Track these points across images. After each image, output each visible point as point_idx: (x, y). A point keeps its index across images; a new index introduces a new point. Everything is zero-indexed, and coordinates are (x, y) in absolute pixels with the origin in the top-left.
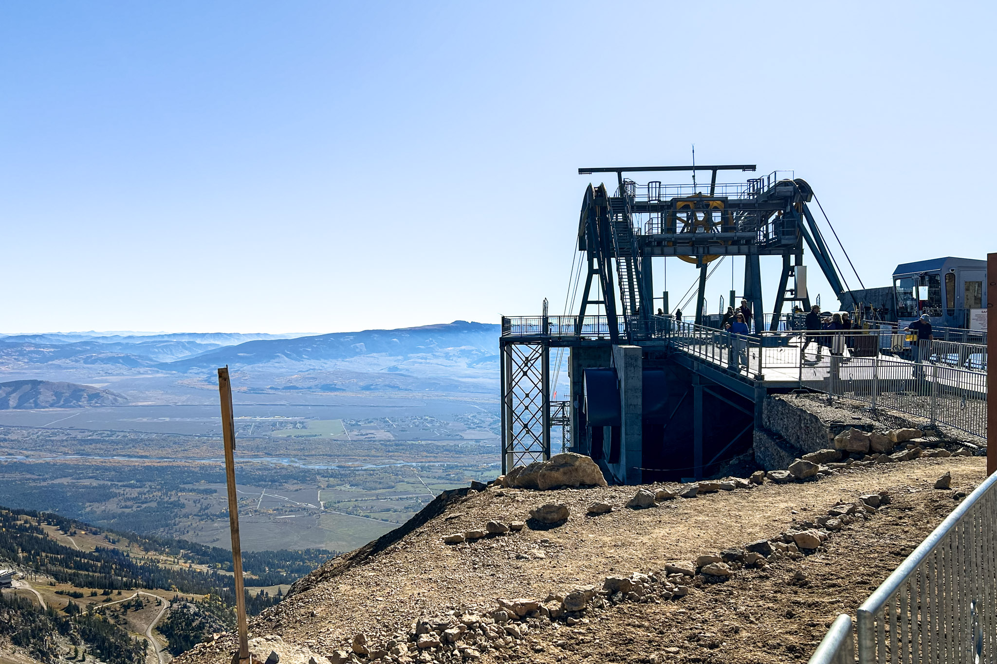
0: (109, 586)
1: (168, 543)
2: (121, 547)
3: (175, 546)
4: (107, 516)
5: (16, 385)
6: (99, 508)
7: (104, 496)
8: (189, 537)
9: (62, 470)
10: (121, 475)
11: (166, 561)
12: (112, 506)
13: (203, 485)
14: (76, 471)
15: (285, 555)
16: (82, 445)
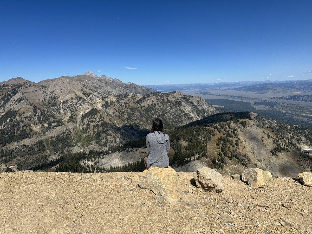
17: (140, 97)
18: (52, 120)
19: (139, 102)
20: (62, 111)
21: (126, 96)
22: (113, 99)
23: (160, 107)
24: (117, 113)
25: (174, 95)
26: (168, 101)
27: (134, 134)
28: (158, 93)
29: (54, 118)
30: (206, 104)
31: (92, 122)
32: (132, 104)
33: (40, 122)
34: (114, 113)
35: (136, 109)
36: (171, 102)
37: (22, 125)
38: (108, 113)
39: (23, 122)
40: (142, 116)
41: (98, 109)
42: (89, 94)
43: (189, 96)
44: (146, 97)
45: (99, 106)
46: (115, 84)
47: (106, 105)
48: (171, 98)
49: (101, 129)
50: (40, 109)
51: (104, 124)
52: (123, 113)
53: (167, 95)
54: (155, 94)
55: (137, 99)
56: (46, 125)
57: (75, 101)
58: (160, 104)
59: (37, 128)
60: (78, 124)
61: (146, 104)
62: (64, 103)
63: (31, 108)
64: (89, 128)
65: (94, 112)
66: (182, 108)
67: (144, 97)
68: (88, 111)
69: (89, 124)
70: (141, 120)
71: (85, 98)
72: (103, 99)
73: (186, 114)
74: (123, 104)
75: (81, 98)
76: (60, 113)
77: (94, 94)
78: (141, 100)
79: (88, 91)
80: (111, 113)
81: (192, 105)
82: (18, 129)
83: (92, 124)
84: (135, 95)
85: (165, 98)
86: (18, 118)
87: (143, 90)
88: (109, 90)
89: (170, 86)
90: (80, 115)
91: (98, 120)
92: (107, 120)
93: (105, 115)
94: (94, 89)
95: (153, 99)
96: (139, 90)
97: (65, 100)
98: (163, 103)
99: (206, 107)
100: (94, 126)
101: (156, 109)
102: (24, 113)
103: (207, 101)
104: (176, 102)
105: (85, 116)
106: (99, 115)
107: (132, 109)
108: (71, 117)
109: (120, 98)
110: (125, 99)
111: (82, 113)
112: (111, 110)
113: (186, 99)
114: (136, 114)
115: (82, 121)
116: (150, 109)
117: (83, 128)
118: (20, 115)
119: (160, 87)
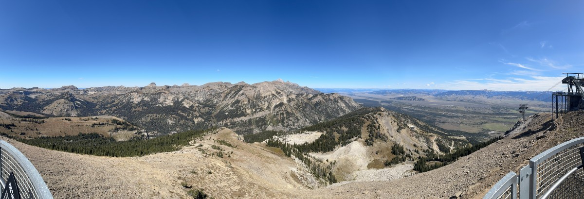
0: (427, 132)
1: (434, 126)
2: (428, 125)
3: (435, 127)
4: (425, 120)
5: (413, 97)
6: (424, 118)
7: (424, 116)
8: (437, 125)
9: (419, 111)
10: (427, 113)
11: (434, 129)
12: (425, 118)
13: (440, 117)
14: (421, 112)
15: (453, 131)
16: (422, 108)
17: (311, 96)
18: (257, 107)
19: (310, 99)
20: (263, 102)
21: (302, 95)
22: (294, 97)
23: (324, 103)
24: (296, 106)
25: (334, 95)
26: (330, 99)
27: (306, 121)
28: (323, 94)
29: (258, 106)
30: (353, 102)
31: (280, 111)
32: (305, 100)
33: (251, 108)
34: (294, 106)
35: (308, 104)
36: (331, 100)
37: (242, 108)
38: (290, 106)
39: (242, 107)
40: (312, 109)
41: (284, 103)
42: (280, 93)
43: (343, 97)
44: (315, 96)
45: (285, 101)
46: (294, 87)
47: (289, 101)
48: (331, 97)
49: (285, 116)
50: (252, 100)
51: (287, 113)
52: (300, 106)
53: (329, 95)
54: (321, 94)
55: (309, 97)
56: (254, 110)
57: (271, 97)
58: (324, 101)
59: (249, 111)
60: (271, 112)
61: (315, 101)
62: (265, 97)
63: (247, 99)
64: (278, 115)
65: (281, 104)
66: (338, 104)
67: (314, 96)
68: (278, 103)
69: (278, 112)
70: (311, 112)
71: (277, 95)
72: (288, 96)
73: (341, 109)
74: (300, 100)
75: (274, 95)
76: (262, 104)
77: (282, 93)
78: (312, 98)
79: (279, 91)
80: (292, 106)
81: (345, 103)
82: (240, 111)
83: (280, 112)
84: (308, 95)
85: (328, 97)
86: (240, 104)
87: (313, 91)
88: (291, 91)
89: (329, 89)
90: (273, 106)
91: (284, 110)
92: (289, 110)
93: (288, 107)
94: (282, 89)
95: (320, 97)
96: (310, 91)
97: (265, 96)
98: (326, 100)
99: (354, 104)
100: (281, 114)
101: (321, 104)
102: (243, 101)
103: (354, 100)
104: (335, 100)
105: (276, 107)
106: (284, 107)
107: (306, 104)
108: (268, 107)
109: (298, 96)
110: (301, 97)
111: (274, 105)
112: (292, 104)
113: (341, 98)
114: (308, 107)
115: (274, 110)
116: (318, 104)
117: (274, 115)
118: (242, 103)
119: (323, 90)
